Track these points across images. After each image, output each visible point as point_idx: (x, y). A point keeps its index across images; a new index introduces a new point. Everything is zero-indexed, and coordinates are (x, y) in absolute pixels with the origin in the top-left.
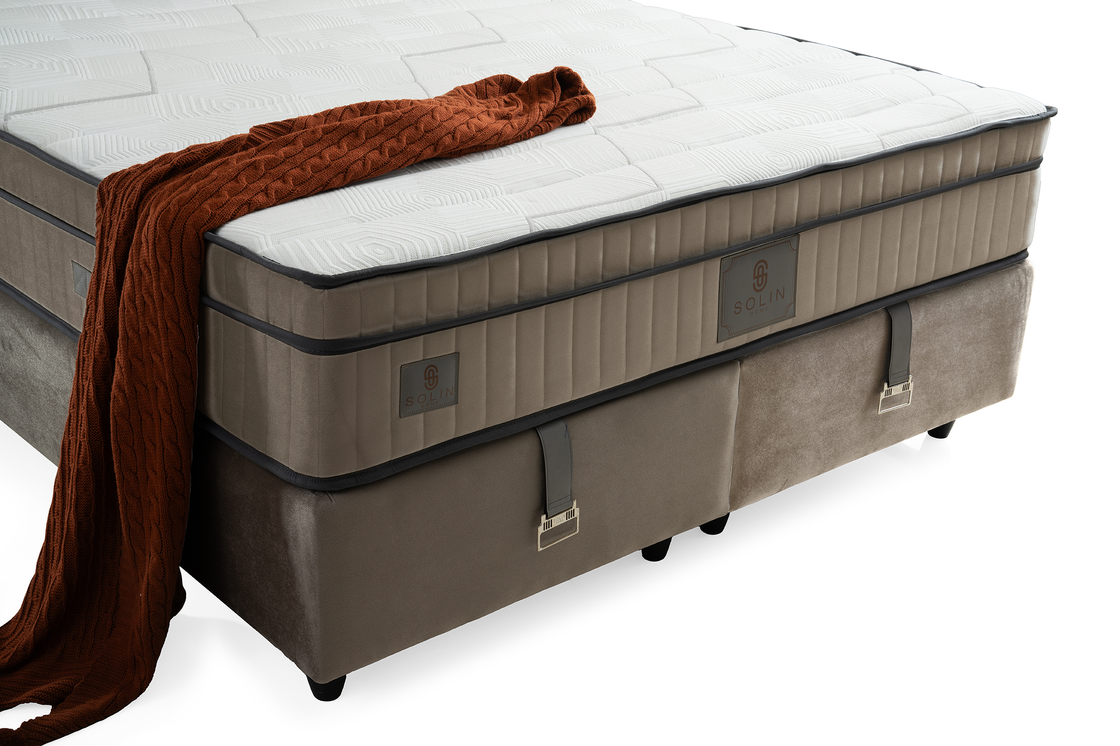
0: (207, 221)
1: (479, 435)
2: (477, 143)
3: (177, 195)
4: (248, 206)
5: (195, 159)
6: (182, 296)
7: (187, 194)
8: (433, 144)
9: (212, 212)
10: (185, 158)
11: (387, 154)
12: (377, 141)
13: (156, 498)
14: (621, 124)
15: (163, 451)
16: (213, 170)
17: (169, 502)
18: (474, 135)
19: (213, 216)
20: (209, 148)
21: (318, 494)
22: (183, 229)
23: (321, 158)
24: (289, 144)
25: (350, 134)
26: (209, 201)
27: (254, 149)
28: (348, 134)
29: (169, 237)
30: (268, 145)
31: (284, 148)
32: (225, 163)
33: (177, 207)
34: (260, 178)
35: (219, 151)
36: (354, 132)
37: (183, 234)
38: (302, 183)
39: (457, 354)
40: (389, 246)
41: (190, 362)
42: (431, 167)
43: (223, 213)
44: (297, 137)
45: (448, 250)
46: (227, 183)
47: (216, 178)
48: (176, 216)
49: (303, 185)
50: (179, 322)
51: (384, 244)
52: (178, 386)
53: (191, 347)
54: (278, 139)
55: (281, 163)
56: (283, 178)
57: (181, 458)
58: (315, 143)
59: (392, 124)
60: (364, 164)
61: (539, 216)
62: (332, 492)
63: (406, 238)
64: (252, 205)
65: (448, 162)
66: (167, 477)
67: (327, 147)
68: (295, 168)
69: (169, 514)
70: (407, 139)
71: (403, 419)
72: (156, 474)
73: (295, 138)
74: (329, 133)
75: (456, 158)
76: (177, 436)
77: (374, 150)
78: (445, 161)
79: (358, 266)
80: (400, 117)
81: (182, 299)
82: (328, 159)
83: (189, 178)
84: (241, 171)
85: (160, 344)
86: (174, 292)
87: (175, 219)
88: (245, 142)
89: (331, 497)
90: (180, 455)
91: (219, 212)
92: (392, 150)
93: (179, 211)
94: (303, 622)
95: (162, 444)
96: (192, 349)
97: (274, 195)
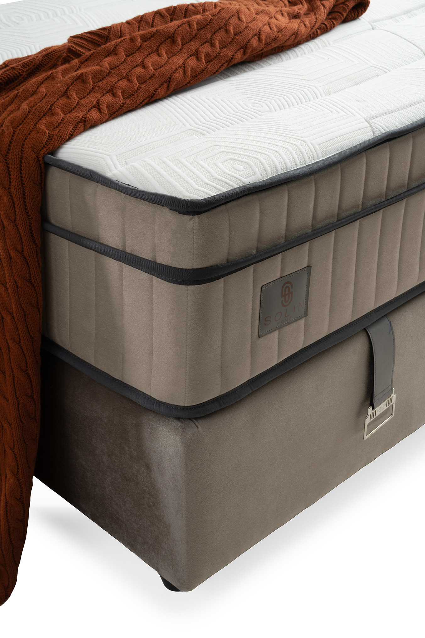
0: (45, 143)
1: (321, 342)
2: (278, 44)
3: (8, 115)
4: (84, 124)
5: (16, 74)
6: (25, 224)
7: (18, 114)
8: (242, 48)
9: (49, 133)
10: (6, 73)
11: (204, 60)
12: (194, 46)
13: (9, 423)
14: (392, 17)
15: (14, 379)
16: (39, 86)
17: (23, 427)
18: (276, 37)
19: (51, 137)
20: (28, 62)
21: (183, 422)
22: (21, 153)
23: (144, 67)
24: (111, 54)
25: (167, 41)
26: (44, 121)
27: (76, 61)
28: (165, 40)
29: (6, 163)
30: (90, 56)
31: (106, 59)
32: (51, 78)
33: (11, 130)
34: (89, 93)
35: (38, 65)
36: (171, 38)
37: (21, 158)
38: (130, 96)
39: (309, 267)
40: (246, 160)
41: (35, 290)
42: (237, 72)
43: (60, 133)
44: (117, 46)
45: (303, 160)
46: (58, 99)
47: (46, 95)
48: (12, 139)
49: (132, 98)
50: (23, 251)
51: (240, 159)
52: (25, 315)
53: (36, 275)
54: (99, 48)
55: (107, 76)
56: (112, 91)
57: (31, 384)
58: (136, 52)
59: (204, 27)
60: (185, 72)
61: (377, 117)
62: (196, 419)
63: (260, 151)
64: (87, 123)
65: (251, 65)
66: (19, 404)
67: (148, 56)
68: (121, 79)
69: (23, 438)
70: (219, 43)
71: (262, 339)
72: (7, 401)
73: (115, 47)
74: (147, 40)
75: (258, 60)
76: (27, 364)
77: (191, 56)
78: (249, 64)
79: (223, 186)
80: (210, 20)
81: (25, 227)
82: (151, 68)
83: (16, 96)
84: (70, 86)
85: (4, 273)
86: (15, 221)
87: (11, 142)
88: (66, 54)
89: (197, 424)
90: (31, 381)
91: (56, 132)
92: (207, 55)
93: (14, 133)
94: (168, 539)
95: (12, 372)
96: (37, 278)
97: (106, 110)
